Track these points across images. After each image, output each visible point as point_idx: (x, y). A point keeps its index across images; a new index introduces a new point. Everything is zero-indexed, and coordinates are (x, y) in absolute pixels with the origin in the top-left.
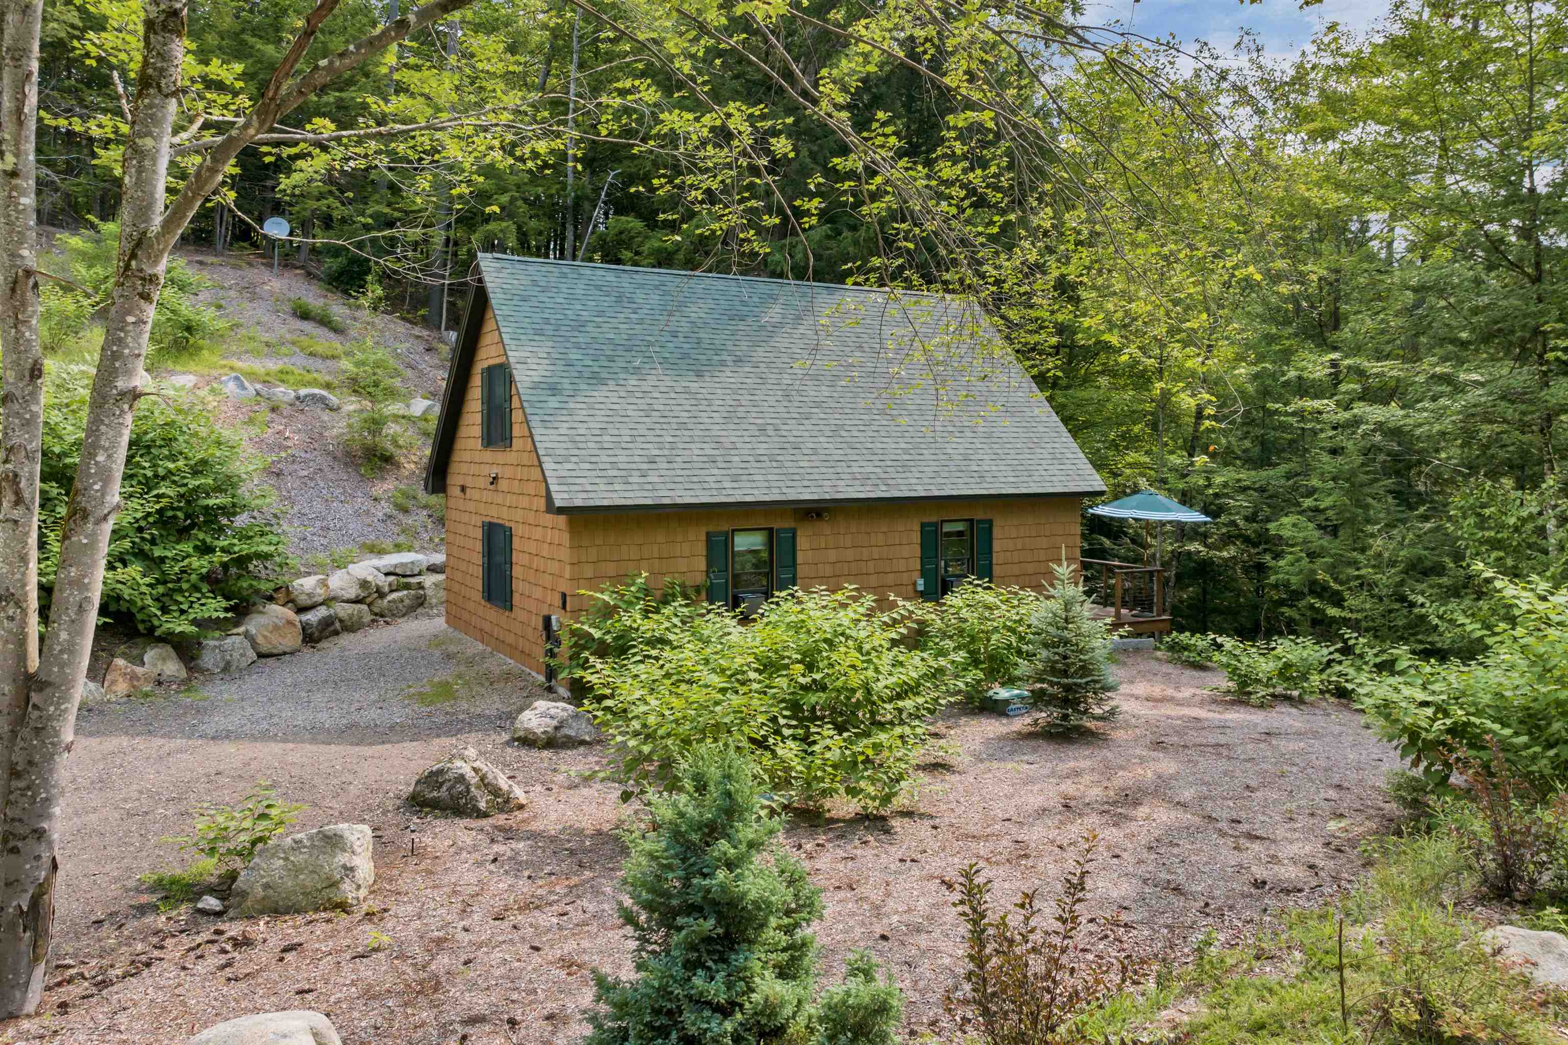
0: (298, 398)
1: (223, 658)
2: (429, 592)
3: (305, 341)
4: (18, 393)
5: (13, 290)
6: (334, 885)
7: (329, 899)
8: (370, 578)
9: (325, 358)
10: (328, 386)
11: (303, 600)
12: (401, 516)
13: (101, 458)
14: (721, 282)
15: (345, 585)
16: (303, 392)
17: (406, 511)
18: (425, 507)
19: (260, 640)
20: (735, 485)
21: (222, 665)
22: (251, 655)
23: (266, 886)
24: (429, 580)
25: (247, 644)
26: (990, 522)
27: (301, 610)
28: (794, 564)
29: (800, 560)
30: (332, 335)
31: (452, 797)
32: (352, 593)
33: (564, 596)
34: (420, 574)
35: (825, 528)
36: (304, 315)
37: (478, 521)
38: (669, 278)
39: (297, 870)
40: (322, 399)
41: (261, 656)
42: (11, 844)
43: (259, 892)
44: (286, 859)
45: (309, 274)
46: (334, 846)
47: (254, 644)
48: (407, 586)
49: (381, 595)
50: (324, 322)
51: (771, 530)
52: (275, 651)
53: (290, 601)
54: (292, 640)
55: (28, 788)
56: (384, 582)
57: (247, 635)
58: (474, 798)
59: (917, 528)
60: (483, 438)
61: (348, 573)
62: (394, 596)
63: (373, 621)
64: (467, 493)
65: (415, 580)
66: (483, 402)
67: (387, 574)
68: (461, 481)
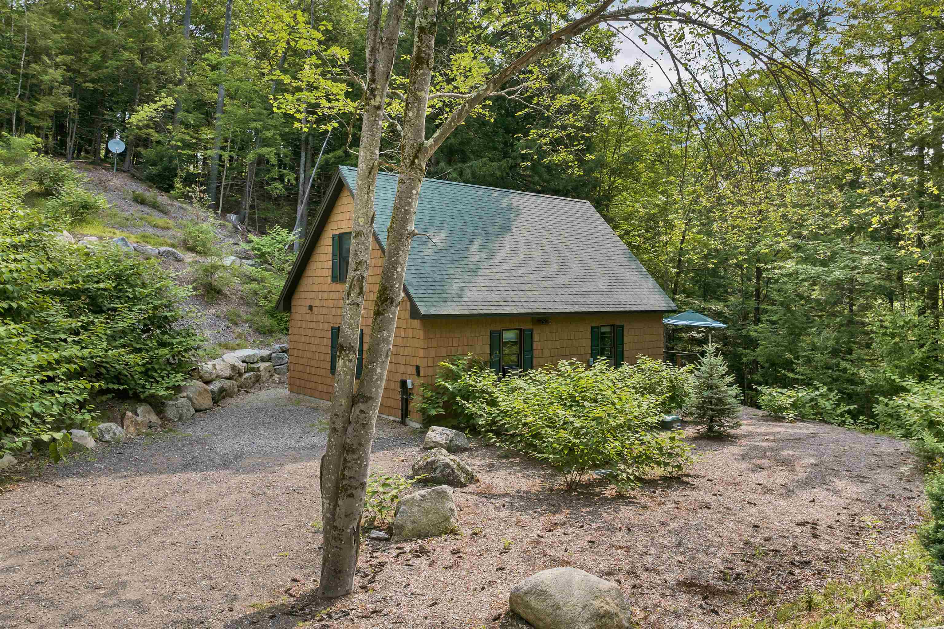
0: (159, 253)
1: (178, 411)
2: (262, 373)
3: (150, 219)
4: (365, 231)
5: (370, 173)
6: (447, 519)
7: (446, 528)
8: (236, 364)
9: (163, 229)
10: (173, 246)
11: (207, 377)
12: (233, 327)
13: (399, 270)
14: (466, 188)
15: (223, 369)
16: (162, 249)
17: (236, 324)
18: (246, 321)
19: (195, 401)
20: (505, 303)
21: (178, 416)
22: (192, 410)
23: (413, 522)
24: (262, 366)
25: (189, 403)
26: (622, 327)
27: (207, 383)
28: (532, 350)
29: (534, 347)
30: (161, 215)
31: (444, 476)
32: (227, 373)
33: (418, 368)
34: (257, 362)
35: (546, 329)
36: (142, 202)
37: (327, 326)
38: (440, 185)
39: (427, 513)
40: (173, 254)
41: (197, 411)
42: (349, 492)
43: (410, 526)
44: (419, 506)
45: (133, 176)
46: (443, 498)
47: (193, 404)
48: (252, 370)
49: (240, 375)
50: (155, 206)
51: (521, 330)
52: (202, 408)
53: (201, 378)
54: (207, 402)
55: (359, 459)
56: (242, 366)
57: (187, 397)
58: (457, 476)
59: (589, 329)
60: (333, 277)
61: (223, 360)
62: (247, 375)
63: (239, 391)
64: (315, 310)
65: (256, 366)
66: (333, 255)
67: (243, 362)
68: (309, 303)
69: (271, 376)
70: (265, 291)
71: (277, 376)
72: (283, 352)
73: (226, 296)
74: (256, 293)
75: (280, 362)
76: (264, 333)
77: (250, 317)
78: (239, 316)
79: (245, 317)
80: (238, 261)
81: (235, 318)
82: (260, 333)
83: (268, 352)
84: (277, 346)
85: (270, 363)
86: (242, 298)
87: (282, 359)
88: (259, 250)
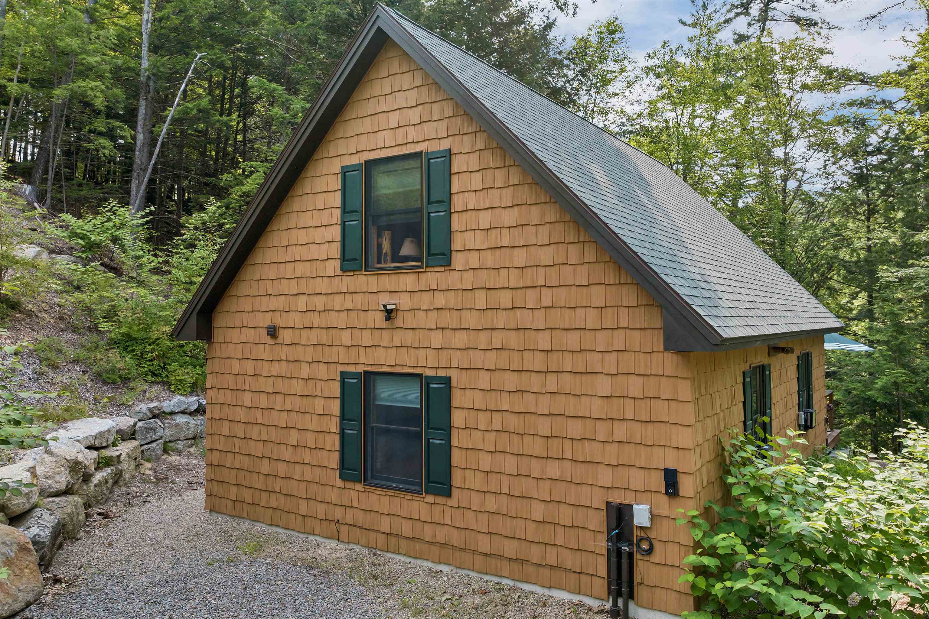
2: (124, 465)
8: (81, 458)
11: (19, 505)
12: (51, 373)
15: (52, 472)
17: (54, 367)
18: (76, 361)
24: (123, 449)
27: (20, 520)
32: (62, 481)
33: (670, 475)
34: (114, 444)
37: (324, 371)
48: (108, 462)
49: (87, 478)
56: (89, 458)
60: (344, 259)
61: (49, 452)
62: (99, 476)
63: (88, 515)
64: (285, 336)
65: (111, 452)
66: (345, 210)
67: (89, 448)
68: (266, 321)
69: (138, 466)
70: (106, 306)
71: (148, 465)
72: (154, 417)
73: (30, 314)
74: (89, 310)
75: (152, 436)
76: (114, 383)
77: (83, 354)
78: (59, 351)
79: (71, 353)
80: (45, 255)
81: (51, 355)
82: (105, 382)
83: (131, 421)
84: (143, 407)
85: (135, 443)
86: (61, 318)
87: (154, 430)
88: (83, 237)
